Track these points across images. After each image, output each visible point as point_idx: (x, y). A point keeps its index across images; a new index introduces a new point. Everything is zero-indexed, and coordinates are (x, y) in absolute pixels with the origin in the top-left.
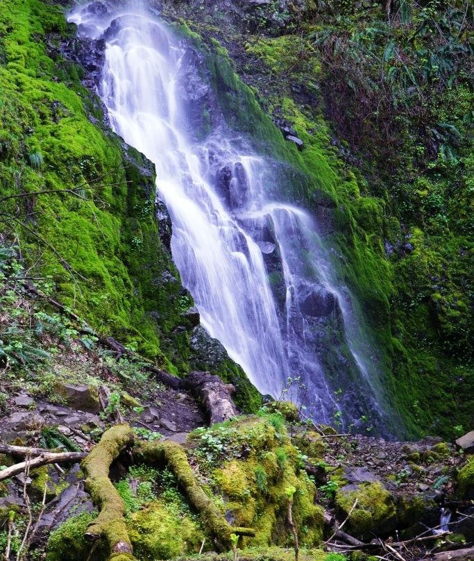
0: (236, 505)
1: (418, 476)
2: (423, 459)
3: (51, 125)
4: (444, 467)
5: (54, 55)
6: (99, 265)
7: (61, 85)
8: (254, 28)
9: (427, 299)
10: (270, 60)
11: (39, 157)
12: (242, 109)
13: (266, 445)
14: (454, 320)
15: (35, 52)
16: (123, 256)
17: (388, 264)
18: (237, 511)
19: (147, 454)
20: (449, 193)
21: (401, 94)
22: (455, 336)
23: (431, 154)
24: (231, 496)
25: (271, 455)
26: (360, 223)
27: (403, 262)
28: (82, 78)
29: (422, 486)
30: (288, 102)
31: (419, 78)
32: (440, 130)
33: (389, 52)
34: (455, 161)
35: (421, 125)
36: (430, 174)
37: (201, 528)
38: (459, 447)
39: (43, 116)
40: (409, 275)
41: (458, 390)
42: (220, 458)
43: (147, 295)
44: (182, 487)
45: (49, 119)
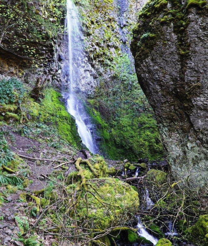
0: (98, 170)
1: (118, 166)
2: (119, 163)
3: (60, 111)
4: (122, 165)
5: (60, 100)
6: (67, 133)
7: (61, 105)
8: (88, 98)
9: (114, 139)
10: (91, 103)
11: (58, 116)
12: (88, 110)
13: (101, 161)
14: (118, 142)
15: (57, 100)
16: (71, 131)
17: (108, 134)
18: (98, 171)
19: (83, 162)
20: (117, 123)
21: (110, 109)
22: (118, 145)
23: (115, 118)
24: (97, 169)
25: (102, 163)
26: (104, 128)
27: (111, 133)
28: (64, 104)
29: (119, 168)
30: (94, 109)
31: (113, 106)
32: (116, 114)
33: (109, 102)
34: (118, 119)
35: (113, 113)
36: (115, 120)
37: (93, 174)
38: (124, 162)
39: (58, 110)
40: (111, 135)
41: (119, 153)
42: (95, 163)
43: (74, 137)
44: (89, 168)
45: (60, 110)
